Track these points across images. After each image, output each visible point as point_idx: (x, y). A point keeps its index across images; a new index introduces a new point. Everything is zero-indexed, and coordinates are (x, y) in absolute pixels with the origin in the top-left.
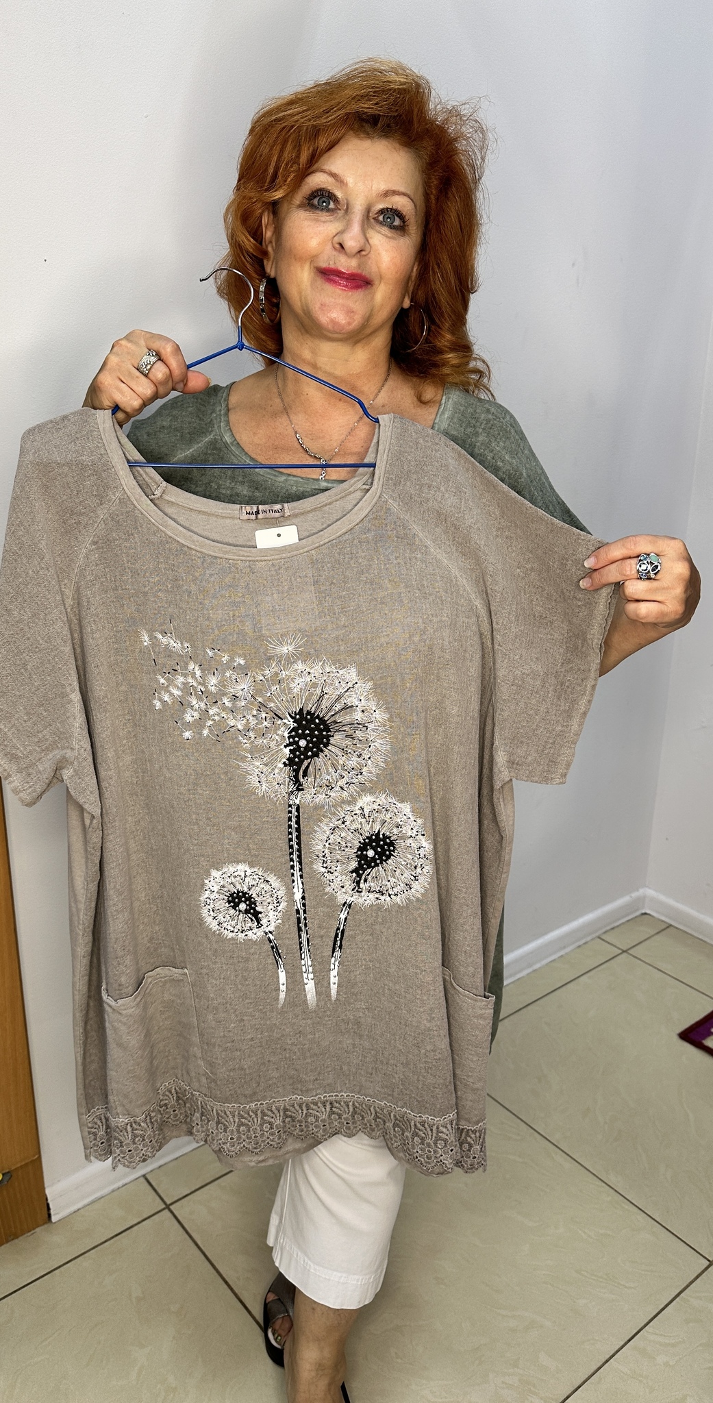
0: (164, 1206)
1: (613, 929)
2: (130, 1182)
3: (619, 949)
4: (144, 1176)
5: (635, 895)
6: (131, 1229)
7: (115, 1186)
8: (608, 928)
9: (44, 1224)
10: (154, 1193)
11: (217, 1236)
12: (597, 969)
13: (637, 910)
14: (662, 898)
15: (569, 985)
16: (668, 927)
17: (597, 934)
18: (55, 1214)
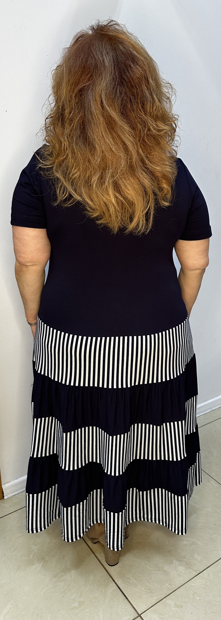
9: (1, 499)
18: (6, 496)
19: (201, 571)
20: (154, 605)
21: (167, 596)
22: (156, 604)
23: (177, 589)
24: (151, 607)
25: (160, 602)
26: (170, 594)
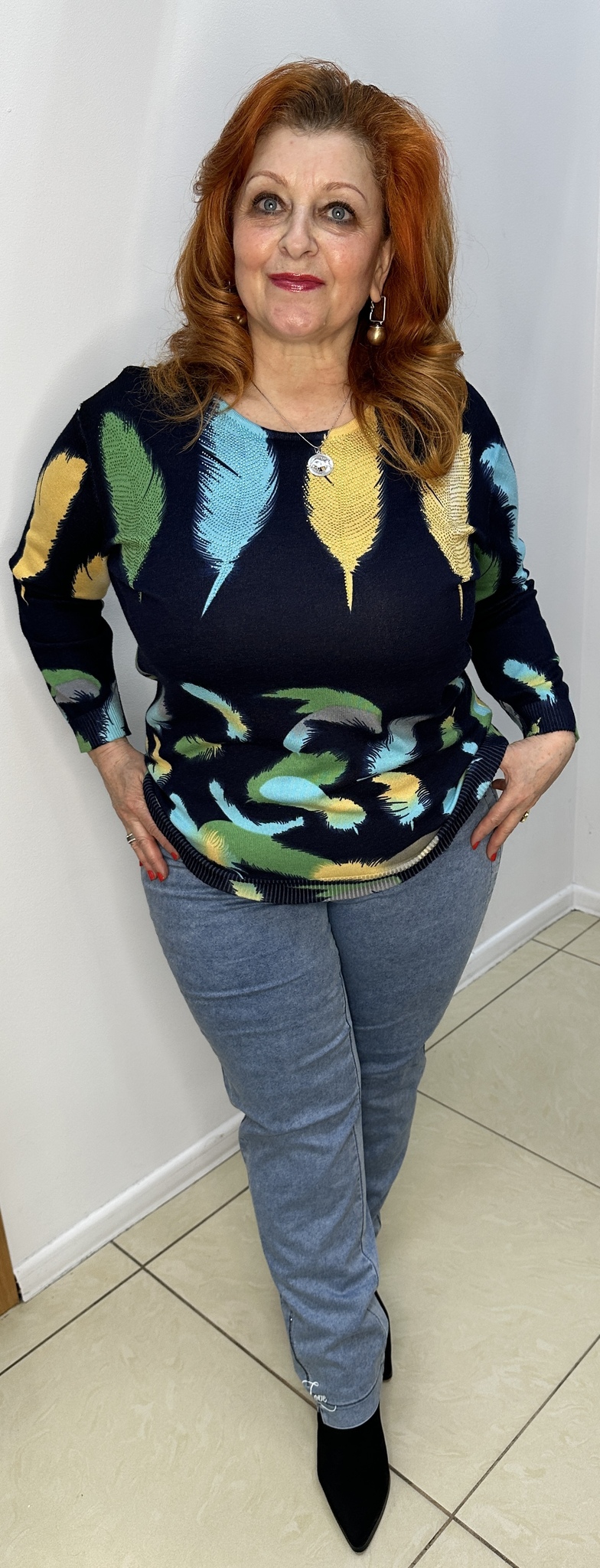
0: (139, 1267)
1: (545, 929)
2: (99, 1250)
3: (555, 948)
4: (112, 1241)
5: (563, 893)
6: (110, 1295)
7: (83, 1256)
8: (540, 929)
9: (15, 1305)
10: (126, 1256)
11: (200, 1286)
12: (536, 971)
13: (567, 908)
14: (590, 892)
15: (510, 990)
17: (531, 936)
18: (25, 1294)
19: (562, 1378)
20: (478, 1484)
21: (503, 1454)
22: (481, 1480)
23: (520, 1434)
24: (474, 1489)
25: (491, 1473)
26: (507, 1449)
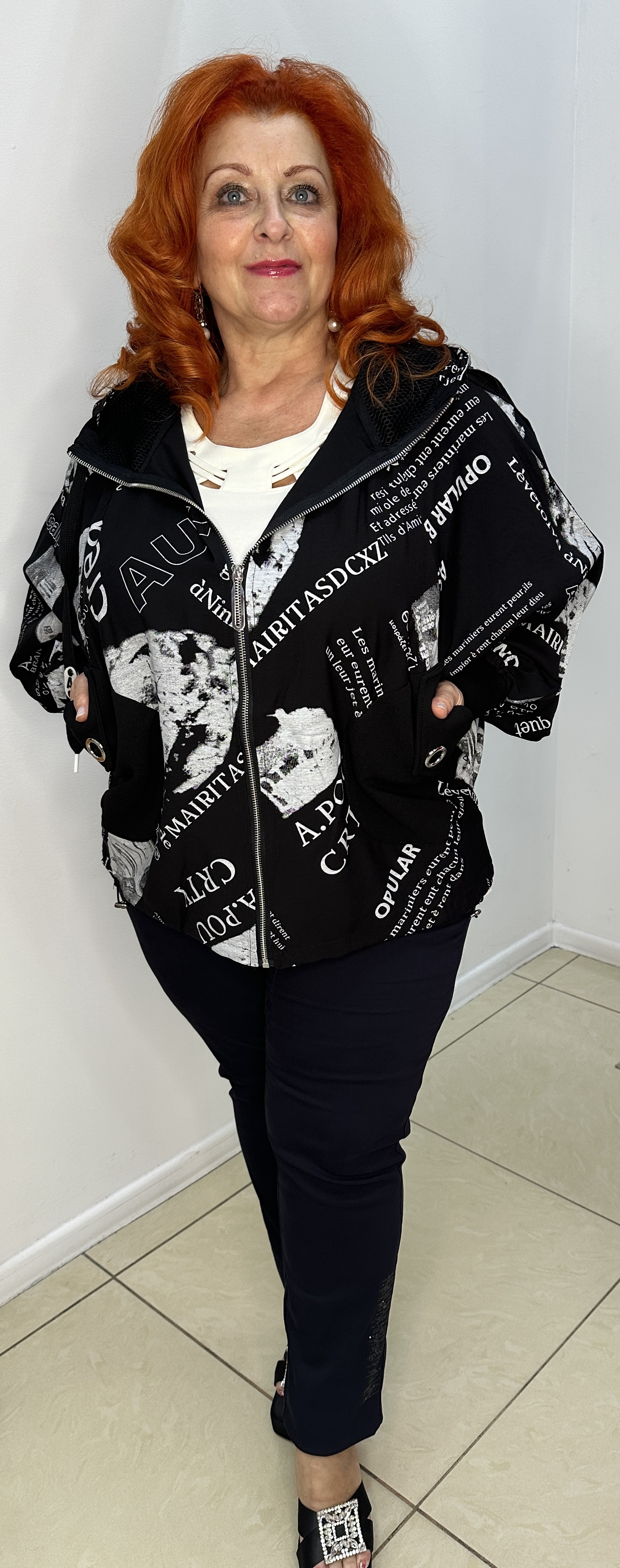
0: (110, 1277)
1: (525, 964)
2: (70, 1261)
3: (533, 981)
4: (84, 1253)
5: (543, 929)
6: (80, 1303)
7: (55, 1267)
8: (522, 964)
10: (97, 1267)
11: (171, 1295)
12: (514, 1003)
13: (547, 944)
14: (569, 929)
16: (577, 957)
17: (512, 971)
19: (528, 1381)
20: (443, 1477)
21: (468, 1450)
22: (448, 1473)
23: (486, 1430)
24: (438, 1483)
25: (456, 1467)
26: (473, 1444)
